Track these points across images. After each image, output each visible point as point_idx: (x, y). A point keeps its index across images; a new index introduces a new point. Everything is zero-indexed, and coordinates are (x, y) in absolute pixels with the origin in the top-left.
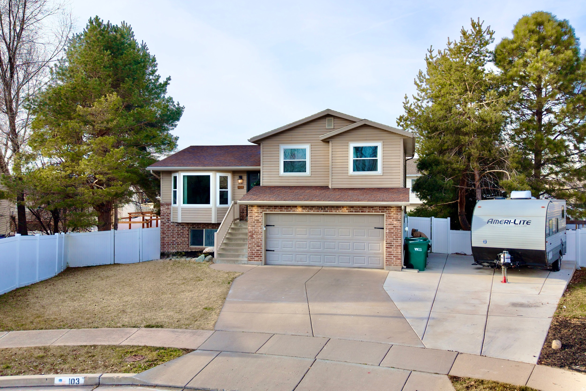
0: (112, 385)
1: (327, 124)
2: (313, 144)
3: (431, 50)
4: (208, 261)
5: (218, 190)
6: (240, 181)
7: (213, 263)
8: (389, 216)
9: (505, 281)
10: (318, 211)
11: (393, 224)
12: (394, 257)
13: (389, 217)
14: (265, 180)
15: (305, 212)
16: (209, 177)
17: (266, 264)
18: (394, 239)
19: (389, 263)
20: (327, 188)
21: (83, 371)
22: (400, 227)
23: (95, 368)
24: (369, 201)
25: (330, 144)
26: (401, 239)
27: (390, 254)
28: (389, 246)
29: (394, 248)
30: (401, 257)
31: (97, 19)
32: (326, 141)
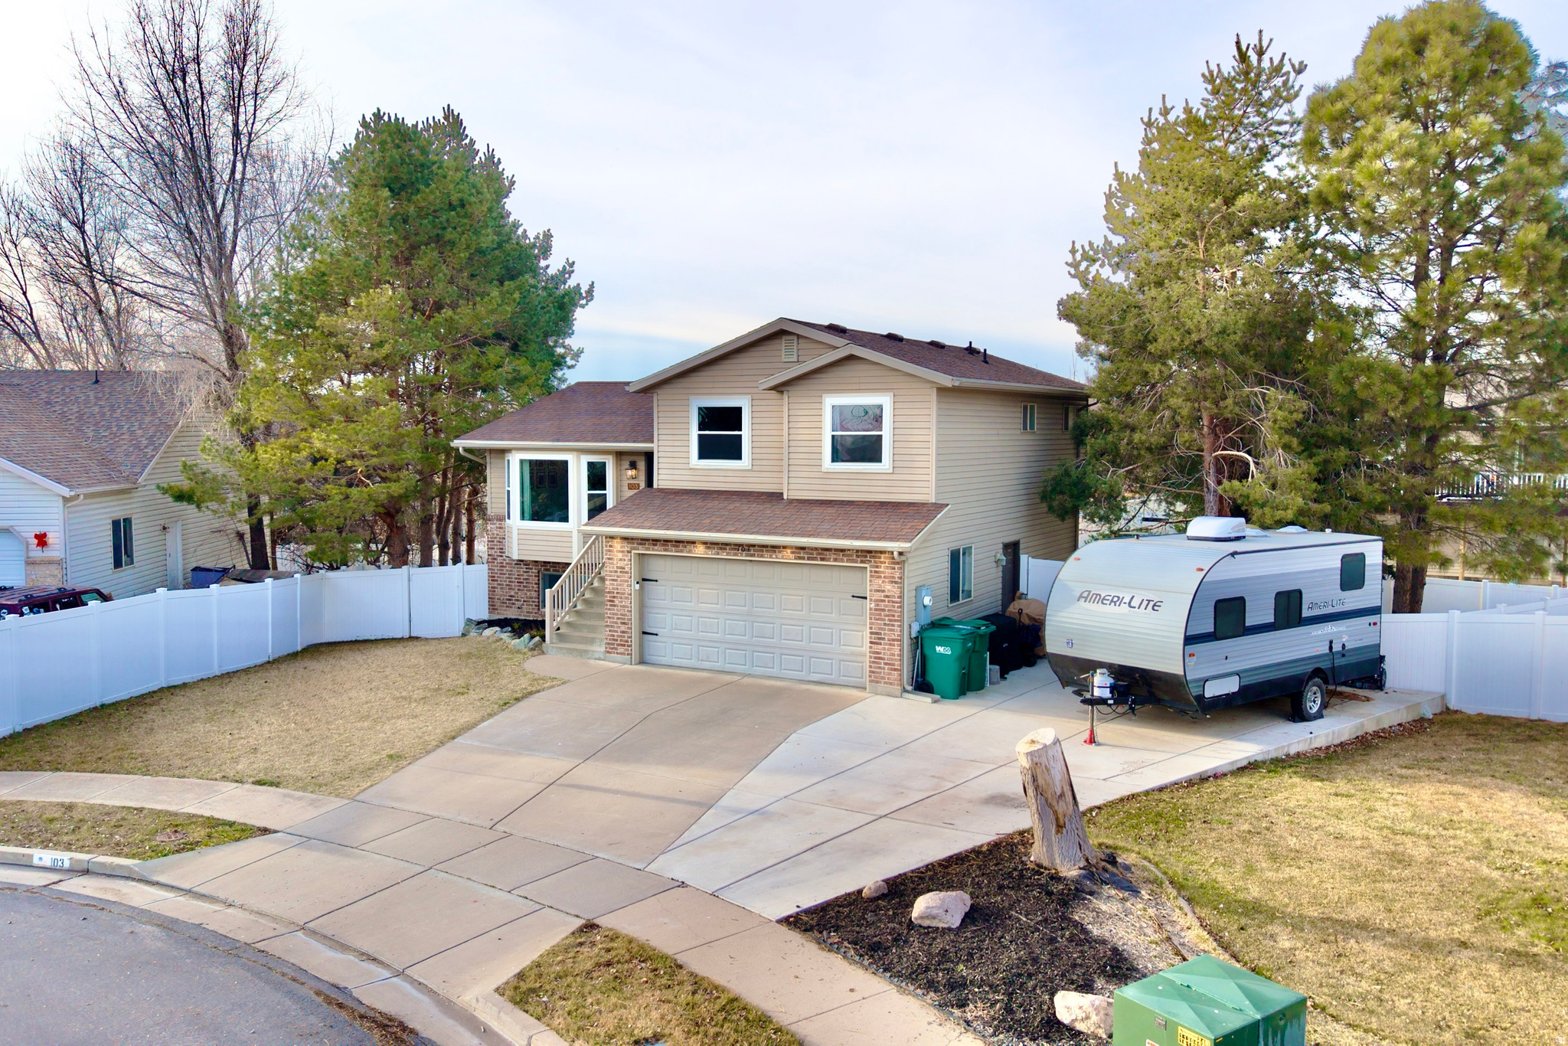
0: (102, 874)
1: (783, 351)
2: (755, 396)
4: (532, 649)
5: (585, 492)
6: (630, 473)
7: (543, 653)
8: (876, 572)
9: (1092, 740)
10: (736, 555)
11: (883, 591)
12: (886, 664)
13: (876, 574)
14: (659, 475)
15: (710, 554)
16: (566, 462)
17: (642, 662)
18: (885, 624)
19: (876, 678)
20: (777, 496)
21: (68, 847)
22: (900, 597)
23: (81, 849)
24: (833, 536)
25: (785, 396)
26: (900, 626)
27: (877, 657)
28: (877, 639)
29: (885, 644)
30: (902, 665)
32: (779, 388)
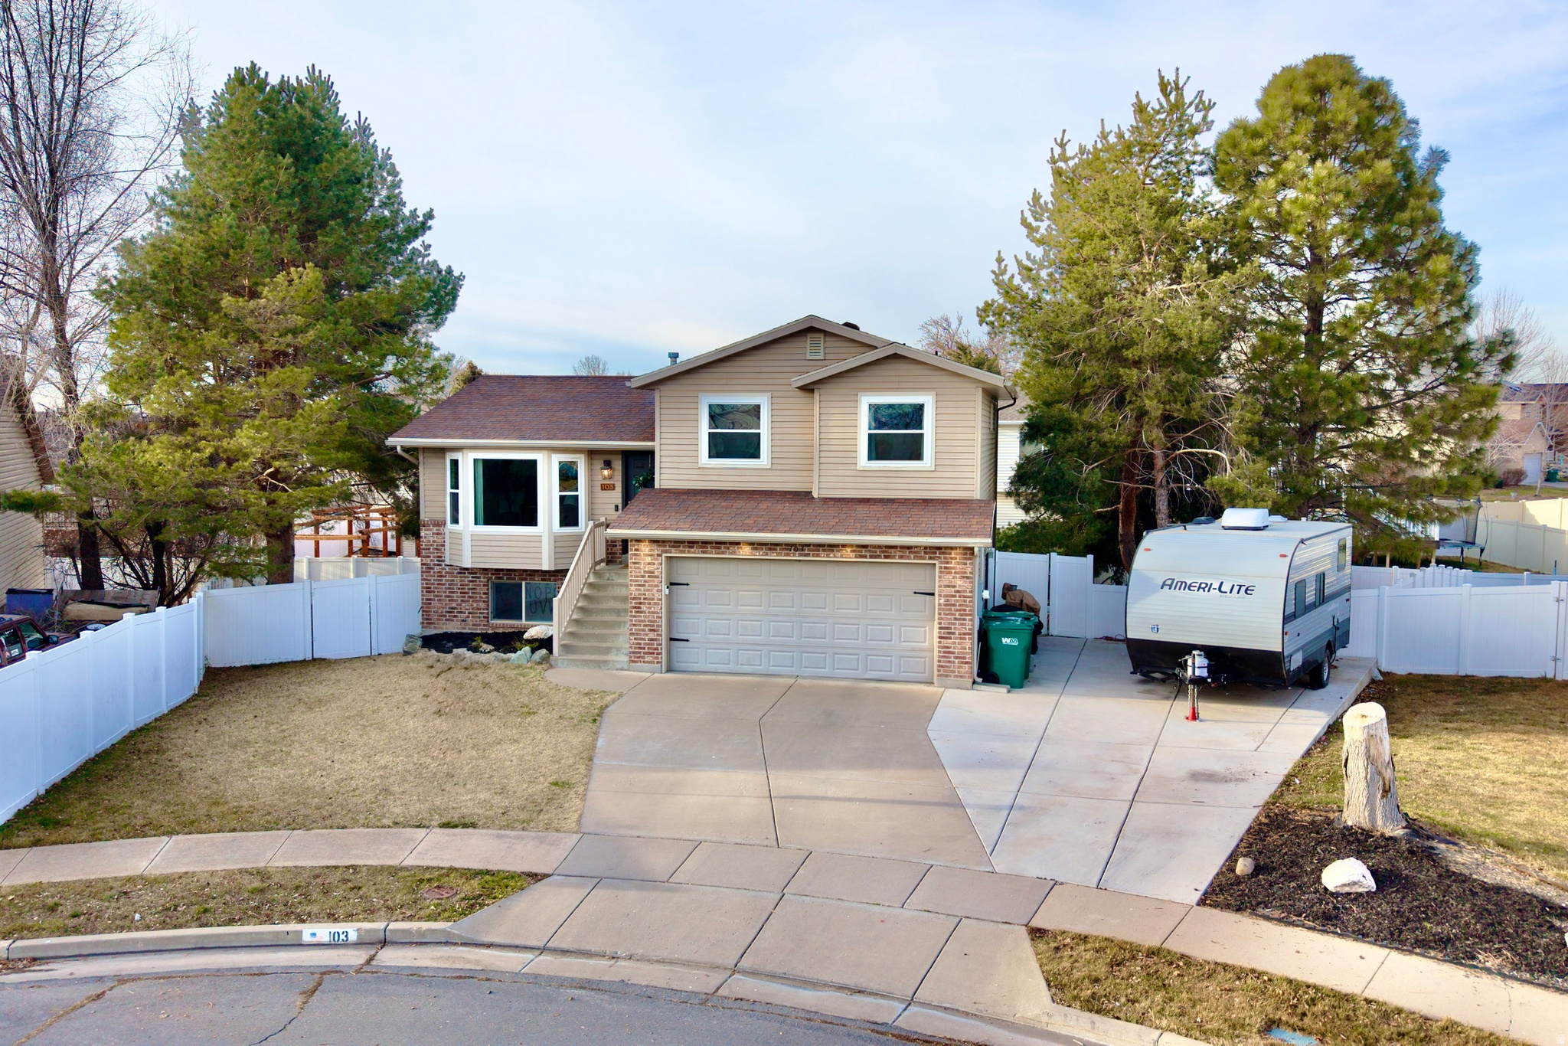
0: (411, 943)
1: (810, 348)
2: (776, 394)
3: (1062, 140)
4: (540, 663)
5: (556, 494)
6: (606, 472)
7: (551, 666)
8: (946, 568)
9: (1194, 717)
10: (788, 555)
11: (954, 586)
12: (956, 658)
13: (947, 570)
14: (665, 477)
15: (758, 555)
16: (534, 463)
17: (669, 670)
18: (956, 619)
19: (945, 672)
20: (806, 496)
21: (350, 917)
22: (971, 592)
23: (370, 913)
24: (902, 533)
25: (816, 395)
26: (971, 620)
27: (946, 652)
28: (946, 633)
29: (956, 638)
30: (972, 658)
31: (254, 69)
32: (808, 389)
